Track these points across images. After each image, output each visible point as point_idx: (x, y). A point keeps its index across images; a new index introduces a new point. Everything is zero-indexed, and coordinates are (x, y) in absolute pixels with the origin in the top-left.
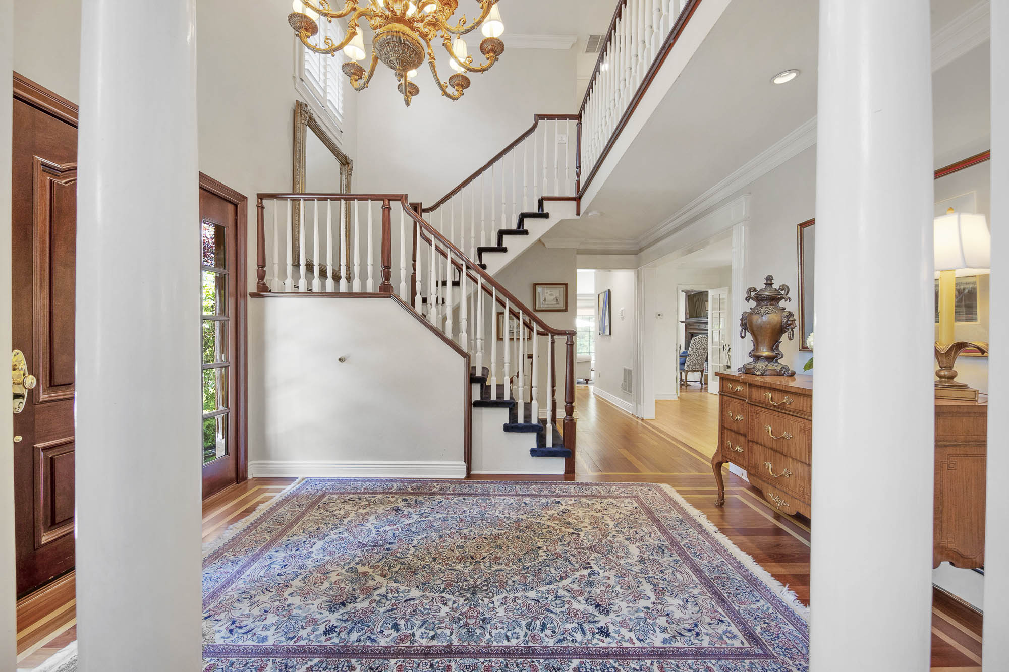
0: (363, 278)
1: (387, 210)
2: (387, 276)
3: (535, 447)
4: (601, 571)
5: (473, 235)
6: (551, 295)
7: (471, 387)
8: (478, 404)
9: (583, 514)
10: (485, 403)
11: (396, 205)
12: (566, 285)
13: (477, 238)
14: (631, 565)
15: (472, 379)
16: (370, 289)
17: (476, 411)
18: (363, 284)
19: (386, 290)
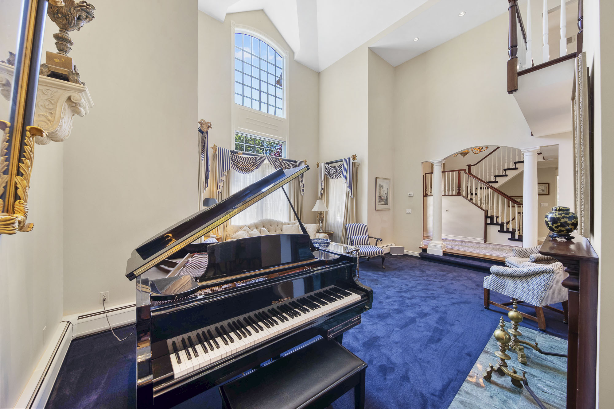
0: (452, 191)
1: (459, 174)
2: (459, 190)
3: (511, 238)
5: (492, 171)
7: (486, 220)
8: (489, 224)
10: (492, 223)
11: (462, 172)
12: (548, 184)
13: (494, 172)
15: (486, 217)
16: (454, 194)
17: (488, 226)
18: (449, 193)
19: (459, 194)
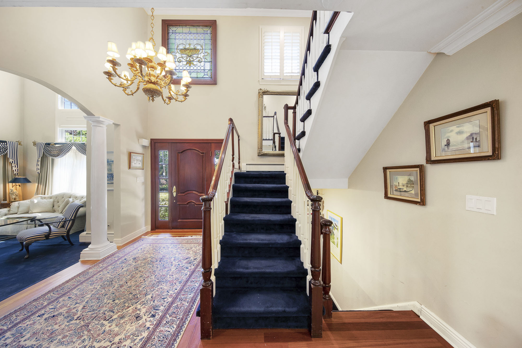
4: (68, 324)
6: (460, 133)
9: (126, 329)
14: (52, 341)
